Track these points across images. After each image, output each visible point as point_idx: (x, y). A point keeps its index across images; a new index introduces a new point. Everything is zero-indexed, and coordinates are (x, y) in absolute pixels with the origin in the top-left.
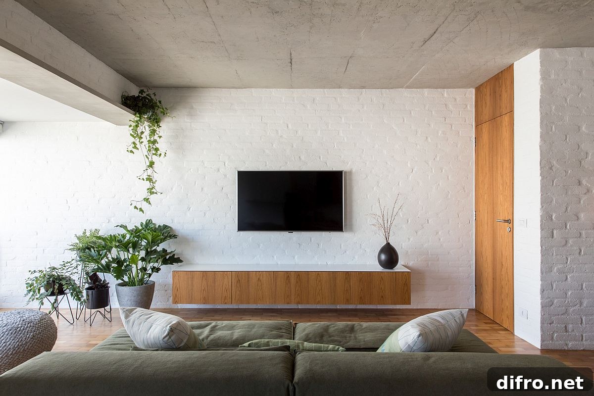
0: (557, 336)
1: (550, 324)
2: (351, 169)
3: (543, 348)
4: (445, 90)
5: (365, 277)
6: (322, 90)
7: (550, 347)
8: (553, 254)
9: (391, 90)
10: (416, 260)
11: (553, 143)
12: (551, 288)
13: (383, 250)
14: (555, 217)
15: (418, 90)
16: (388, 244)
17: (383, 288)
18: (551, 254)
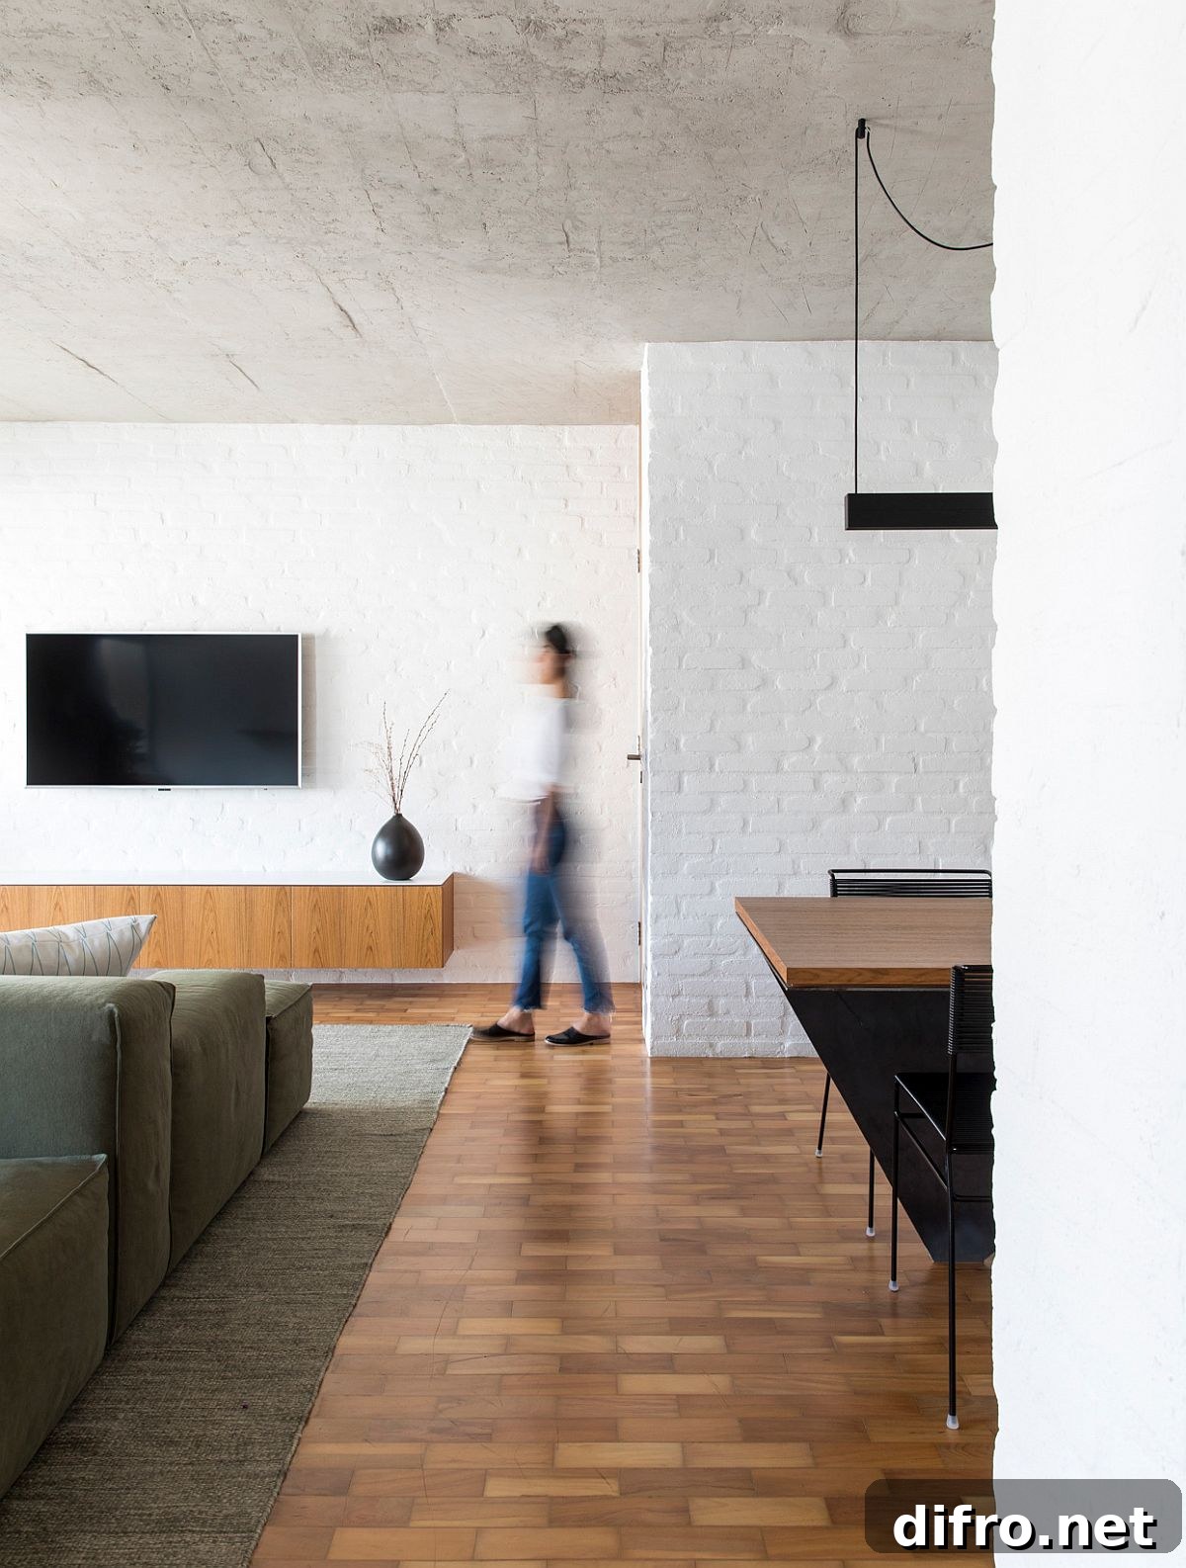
0: (688, 1025)
1: (674, 997)
2: (327, 630)
3: (656, 1054)
4: (566, 427)
5: (329, 900)
6: (250, 426)
7: (672, 1053)
8: (680, 831)
9: (427, 427)
10: (493, 861)
11: (682, 567)
12: (676, 911)
13: (384, 833)
14: (685, 744)
15: (498, 427)
16: (398, 816)
17: (371, 926)
18: (676, 831)
